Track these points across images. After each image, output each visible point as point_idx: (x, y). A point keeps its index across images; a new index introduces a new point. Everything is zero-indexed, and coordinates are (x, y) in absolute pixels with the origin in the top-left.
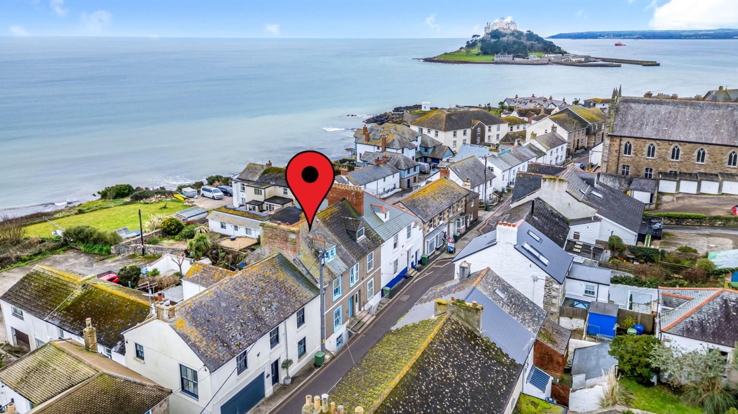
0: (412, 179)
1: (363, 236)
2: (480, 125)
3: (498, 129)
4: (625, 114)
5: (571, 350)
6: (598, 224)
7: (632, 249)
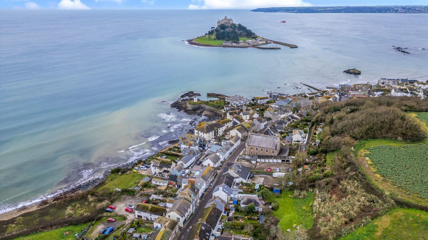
0: (199, 156)
1: (196, 190)
2: (217, 129)
3: (222, 129)
4: (251, 138)
5: (230, 207)
6: (239, 179)
7: (245, 183)
